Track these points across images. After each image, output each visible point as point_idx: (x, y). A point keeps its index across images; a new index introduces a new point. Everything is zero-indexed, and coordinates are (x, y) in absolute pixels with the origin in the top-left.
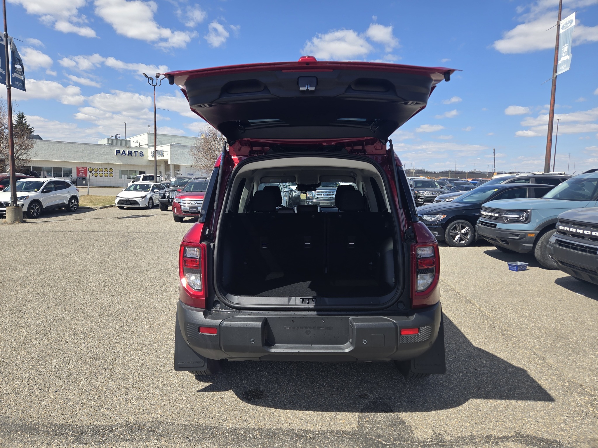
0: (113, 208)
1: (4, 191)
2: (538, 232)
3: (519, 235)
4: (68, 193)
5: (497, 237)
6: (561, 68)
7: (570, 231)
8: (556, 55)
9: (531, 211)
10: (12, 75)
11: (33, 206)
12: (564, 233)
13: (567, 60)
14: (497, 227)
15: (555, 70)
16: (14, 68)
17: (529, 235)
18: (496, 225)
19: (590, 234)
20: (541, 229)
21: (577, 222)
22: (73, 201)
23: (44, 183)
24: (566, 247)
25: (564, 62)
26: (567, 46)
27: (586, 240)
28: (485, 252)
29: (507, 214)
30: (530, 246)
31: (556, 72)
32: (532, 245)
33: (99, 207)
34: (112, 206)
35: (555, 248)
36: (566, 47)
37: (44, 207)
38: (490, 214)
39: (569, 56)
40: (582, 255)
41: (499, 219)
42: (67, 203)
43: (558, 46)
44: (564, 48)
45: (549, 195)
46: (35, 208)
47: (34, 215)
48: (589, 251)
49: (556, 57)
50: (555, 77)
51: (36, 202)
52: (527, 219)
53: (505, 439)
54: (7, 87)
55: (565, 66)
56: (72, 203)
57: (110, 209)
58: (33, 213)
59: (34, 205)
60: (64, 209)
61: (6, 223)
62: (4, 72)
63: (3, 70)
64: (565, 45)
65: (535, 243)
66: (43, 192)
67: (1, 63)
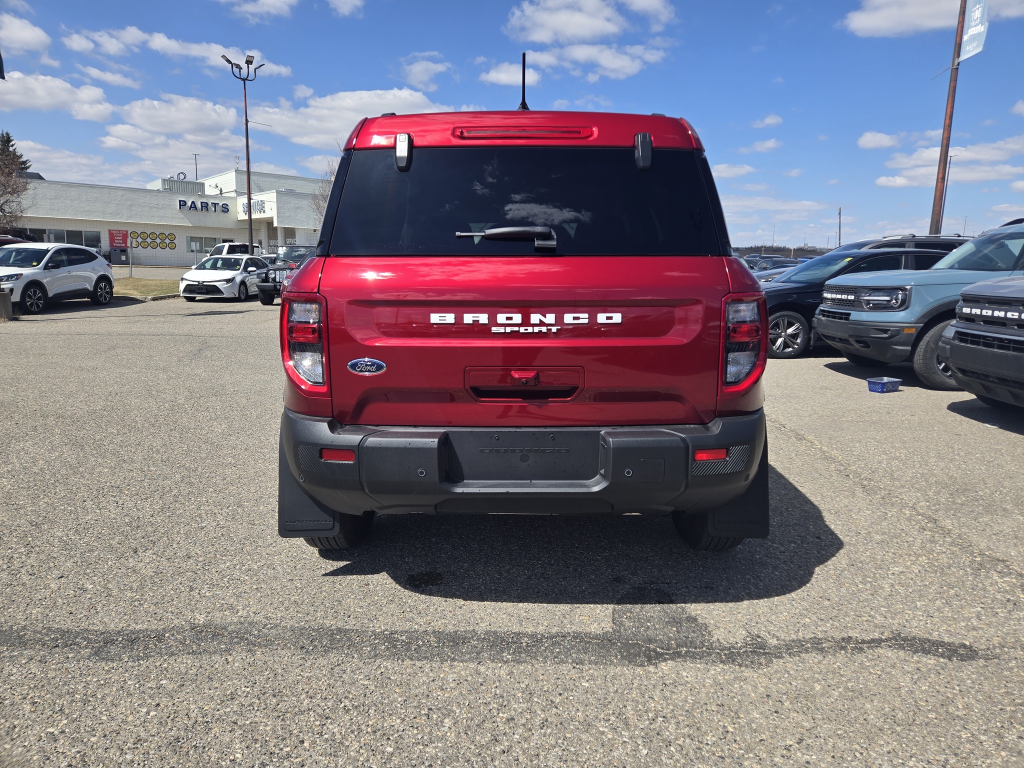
0: (176, 300)
2: (921, 325)
3: (889, 330)
4: (93, 270)
5: (850, 336)
6: (968, 49)
7: (981, 316)
9: (911, 289)
11: (31, 292)
12: (970, 319)
13: (979, 34)
14: (851, 318)
15: (956, 53)
17: (906, 331)
18: (849, 314)
20: (926, 320)
21: (995, 299)
22: (102, 285)
23: (48, 251)
24: (972, 343)
25: (973, 38)
26: (981, 9)
27: (1009, 328)
28: (827, 366)
29: (869, 296)
30: (907, 350)
31: (959, 56)
32: (909, 348)
33: (150, 297)
34: (174, 296)
35: (953, 347)
36: (978, 9)
37: (50, 295)
38: (839, 296)
39: (983, 27)
40: (1002, 354)
41: (855, 305)
42: (90, 287)
43: (965, 8)
44: (975, 11)
45: (941, 264)
46: (35, 296)
47: (33, 309)
48: (1013, 347)
50: (956, 64)
51: (34, 285)
52: (904, 302)
53: (876, 643)
55: (975, 44)
56: (101, 289)
57: (171, 300)
58: (32, 305)
59: (32, 290)
60: (86, 299)
64: (978, 6)
65: (915, 345)
66: (46, 267)
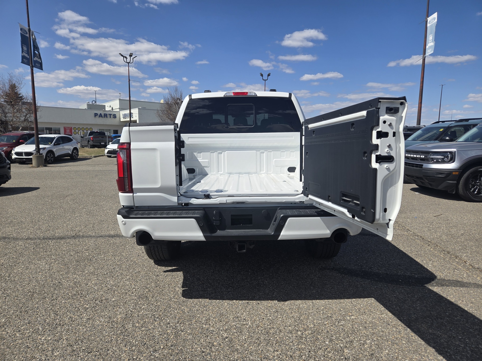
0: (105, 157)
1: (26, 144)
4: (72, 146)
6: (428, 51)
7: (410, 157)
8: (425, 42)
10: (33, 59)
12: (408, 158)
13: (432, 46)
15: (424, 53)
16: (34, 53)
19: (420, 157)
22: (75, 151)
23: (54, 138)
24: (409, 166)
25: (430, 47)
27: (418, 160)
31: (425, 54)
33: (93, 156)
36: (431, 36)
37: (56, 156)
39: (433, 43)
40: (416, 169)
42: (70, 152)
43: (426, 35)
46: (50, 156)
47: (50, 162)
49: (425, 43)
50: (424, 57)
51: (50, 152)
54: (31, 67)
55: (431, 50)
56: (74, 153)
57: (101, 157)
58: (49, 160)
59: (49, 154)
60: (68, 158)
61: (33, 167)
62: (28, 57)
63: (28, 55)
64: (431, 35)
66: (54, 145)
67: (26, 50)
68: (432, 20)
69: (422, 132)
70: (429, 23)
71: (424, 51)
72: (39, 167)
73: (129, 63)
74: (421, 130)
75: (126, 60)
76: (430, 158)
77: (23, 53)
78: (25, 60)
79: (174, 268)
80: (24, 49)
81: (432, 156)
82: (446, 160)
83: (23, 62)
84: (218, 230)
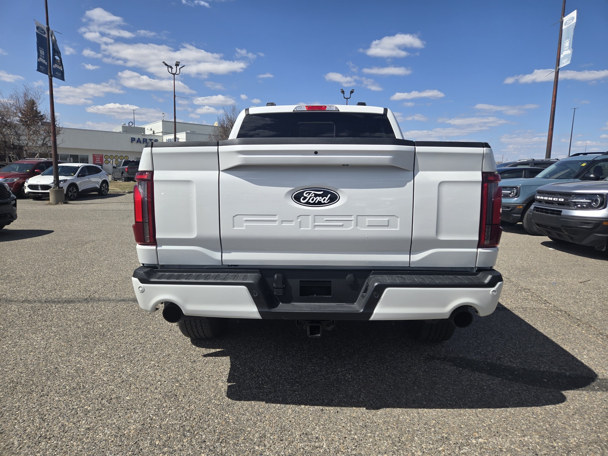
1: (42, 175)
2: (525, 205)
3: (510, 207)
4: (100, 178)
6: (563, 62)
7: (544, 199)
8: (559, 49)
9: (520, 187)
10: (53, 66)
11: (71, 189)
12: (540, 201)
13: (568, 54)
15: (557, 64)
16: (54, 59)
17: (518, 207)
19: (557, 200)
20: (527, 202)
21: (550, 193)
22: (104, 185)
23: (79, 167)
24: (541, 212)
25: (566, 56)
26: (569, 41)
27: (554, 205)
30: (519, 216)
31: (559, 65)
33: (127, 191)
35: (533, 214)
36: (567, 42)
37: (80, 190)
39: (570, 51)
40: (551, 216)
42: (98, 186)
43: (561, 41)
44: (566, 42)
45: (540, 175)
46: (73, 191)
47: (72, 198)
49: (559, 51)
50: (557, 70)
51: (73, 185)
52: (517, 194)
54: (49, 77)
55: (566, 60)
56: (103, 187)
58: (71, 195)
59: (72, 188)
60: (96, 193)
61: (50, 204)
62: (46, 64)
63: (46, 61)
64: (567, 40)
65: (523, 214)
66: (78, 176)
67: (43, 55)
68: (570, 20)
69: (556, 168)
70: (565, 25)
71: (558, 62)
72: (58, 204)
73: (175, 74)
74: (555, 165)
75: (172, 70)
76: (571, 202)
77: (40, 58)
78: (42, 68)
79: (218, 350)
80: (41, 53)
81: (575, 199)
82: (594, 205)
83: (39, 70)
84: (281, 303)
